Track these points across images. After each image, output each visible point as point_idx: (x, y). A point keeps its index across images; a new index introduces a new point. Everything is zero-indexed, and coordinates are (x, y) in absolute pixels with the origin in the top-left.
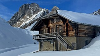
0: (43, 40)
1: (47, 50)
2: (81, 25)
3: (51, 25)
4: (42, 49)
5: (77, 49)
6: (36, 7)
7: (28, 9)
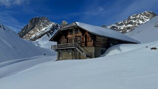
0: (62, 50)
1: (65, 59)
2: (99, 36)
3: (69, 36)
4: (61, 58)
5: (95, 57)
6: (46, 21)
7: (37, 22)
